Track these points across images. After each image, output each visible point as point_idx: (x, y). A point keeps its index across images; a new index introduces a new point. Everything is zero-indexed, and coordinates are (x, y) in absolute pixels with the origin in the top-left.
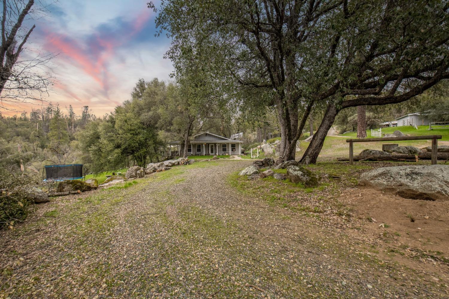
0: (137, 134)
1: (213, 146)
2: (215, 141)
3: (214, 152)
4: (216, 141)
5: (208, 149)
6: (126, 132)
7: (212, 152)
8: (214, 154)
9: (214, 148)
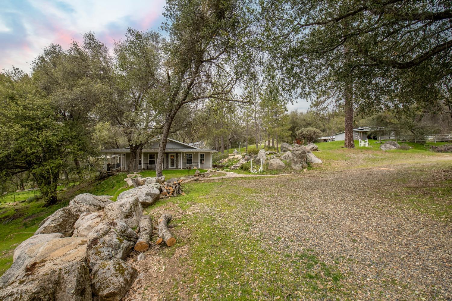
0: (40, 129)
1: (174, 156)
2: (176, 150)
3: (175, 165)
4: (180, 150)
5: (167, 161)
6: (9, 122)
7: (173, 164)
8: (175, 167)
9: (175, 159)
